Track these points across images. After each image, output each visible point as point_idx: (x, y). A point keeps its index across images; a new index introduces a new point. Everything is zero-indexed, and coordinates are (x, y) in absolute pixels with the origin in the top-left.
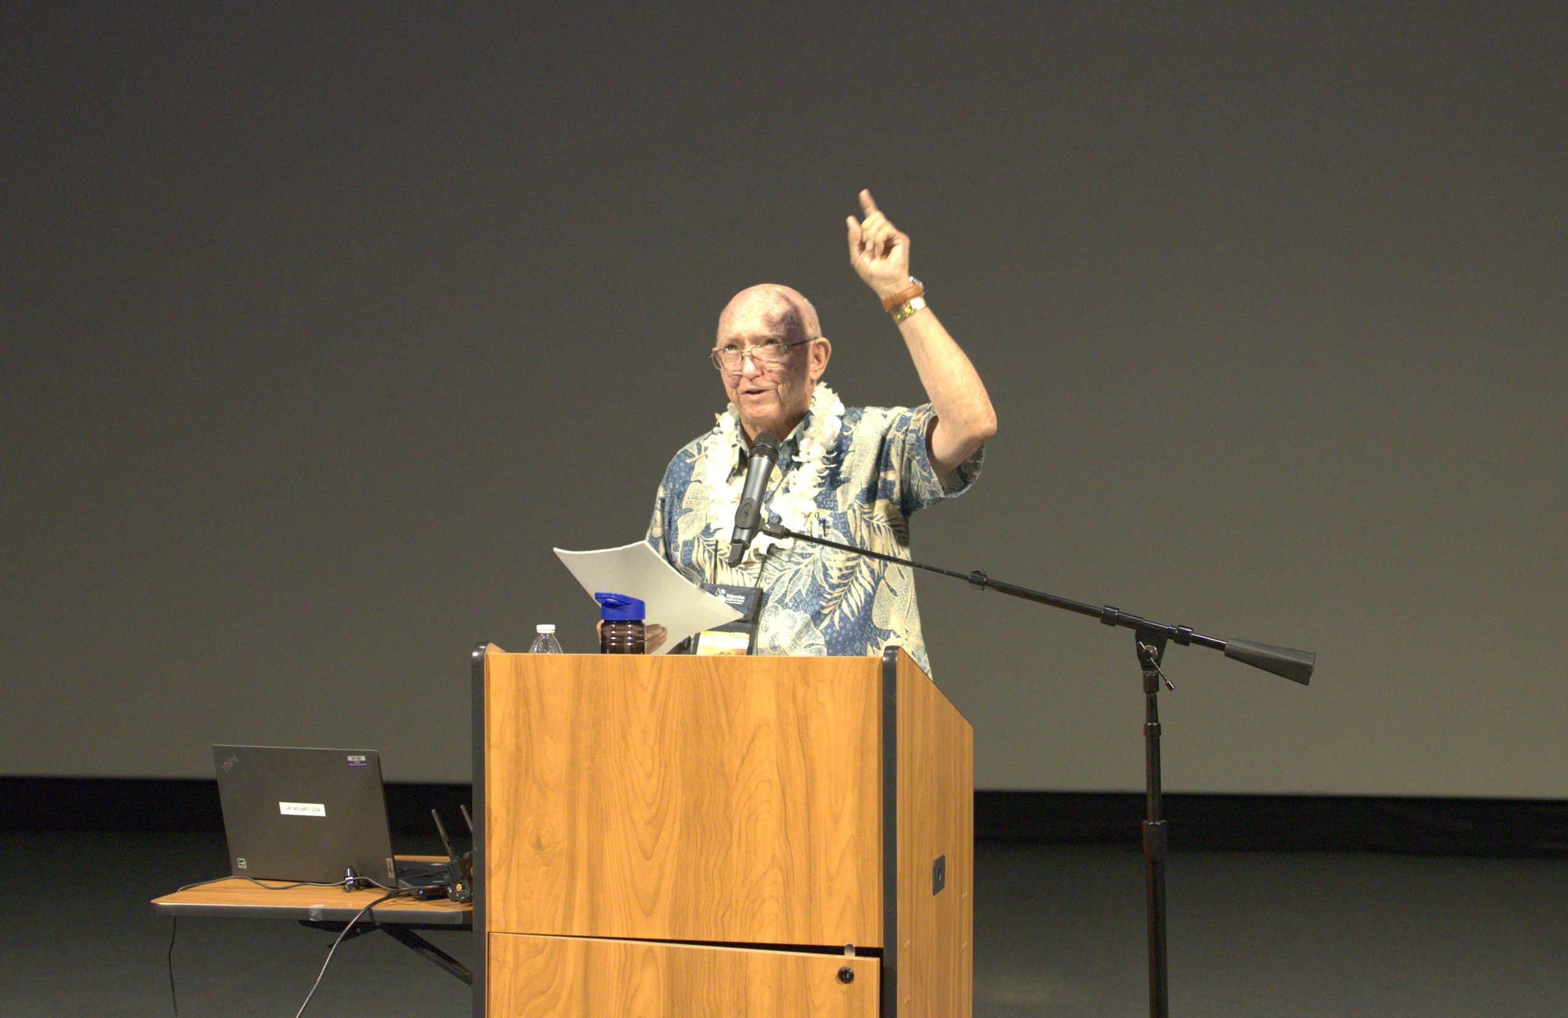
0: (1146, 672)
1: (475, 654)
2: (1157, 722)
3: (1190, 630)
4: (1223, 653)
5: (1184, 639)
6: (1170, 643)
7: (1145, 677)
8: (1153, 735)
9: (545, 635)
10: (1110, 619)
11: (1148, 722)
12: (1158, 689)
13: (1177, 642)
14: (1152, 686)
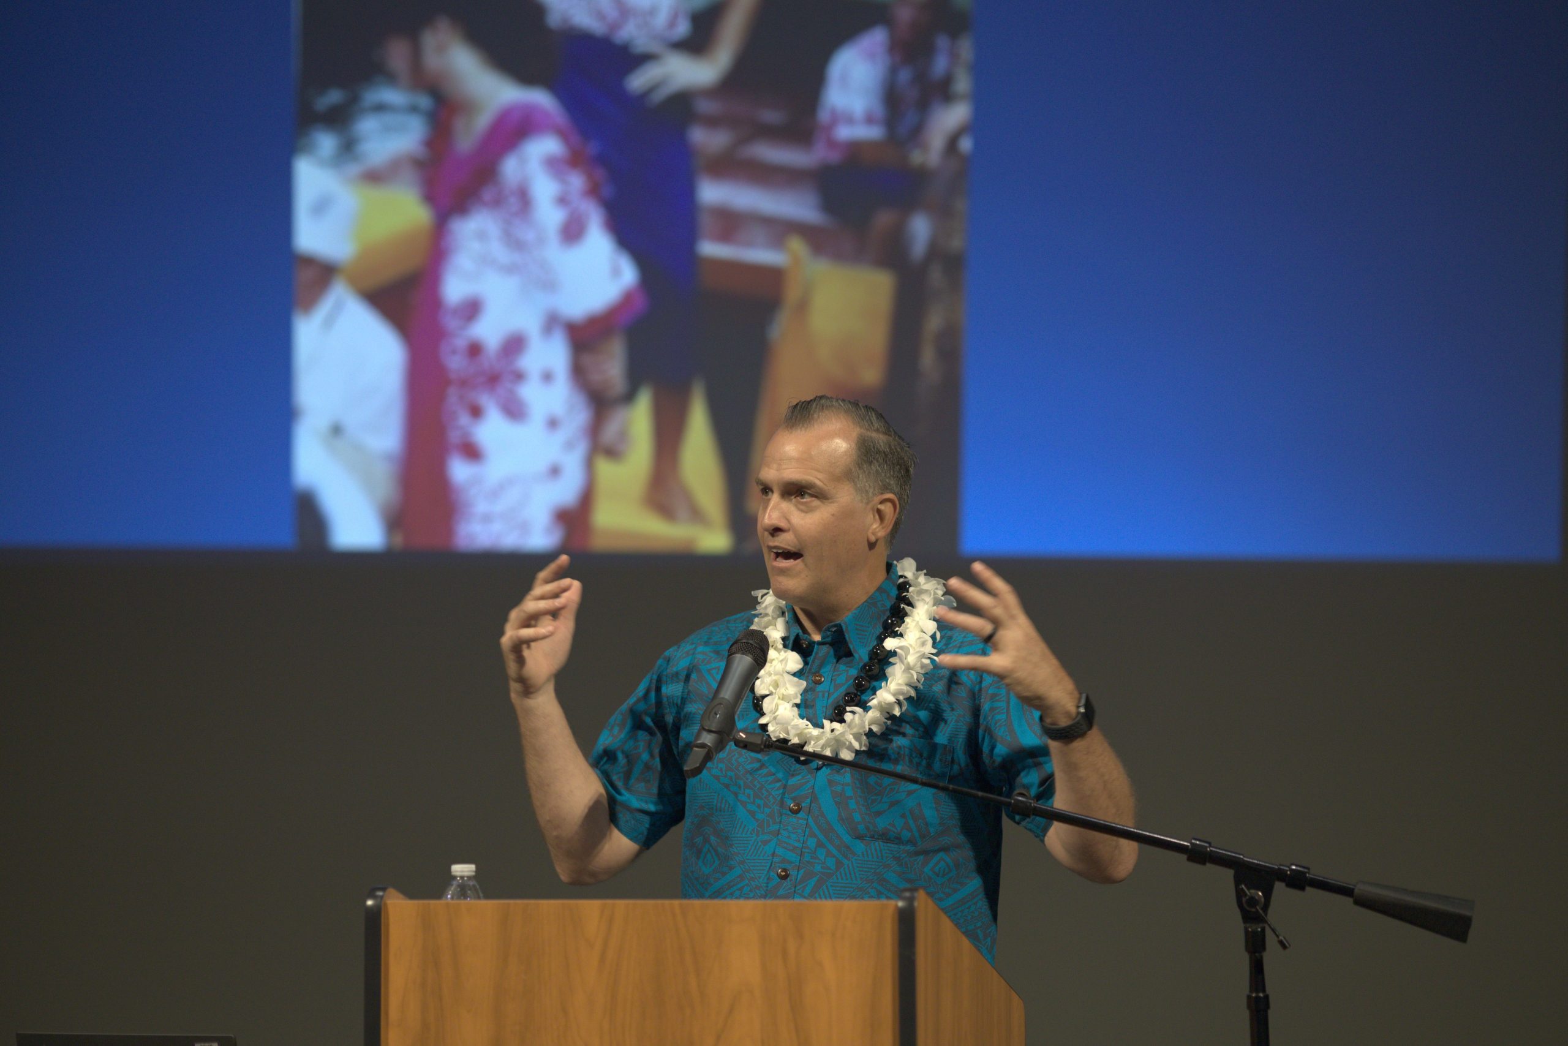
0: (1248, 925)
1: (370, 903)
2: (1264, 990)
3: (1306, 870)
4: (1351, 900)
5: (1298, 881)
6: (1279, 887)
7: (1246, 930)
8: (1259, 1009)
9: (462, 877)
10: (1197, 856)
11: (1251, 991)
12: (1264, 948)
13: (1289, 885)
14: (1255, 945)
